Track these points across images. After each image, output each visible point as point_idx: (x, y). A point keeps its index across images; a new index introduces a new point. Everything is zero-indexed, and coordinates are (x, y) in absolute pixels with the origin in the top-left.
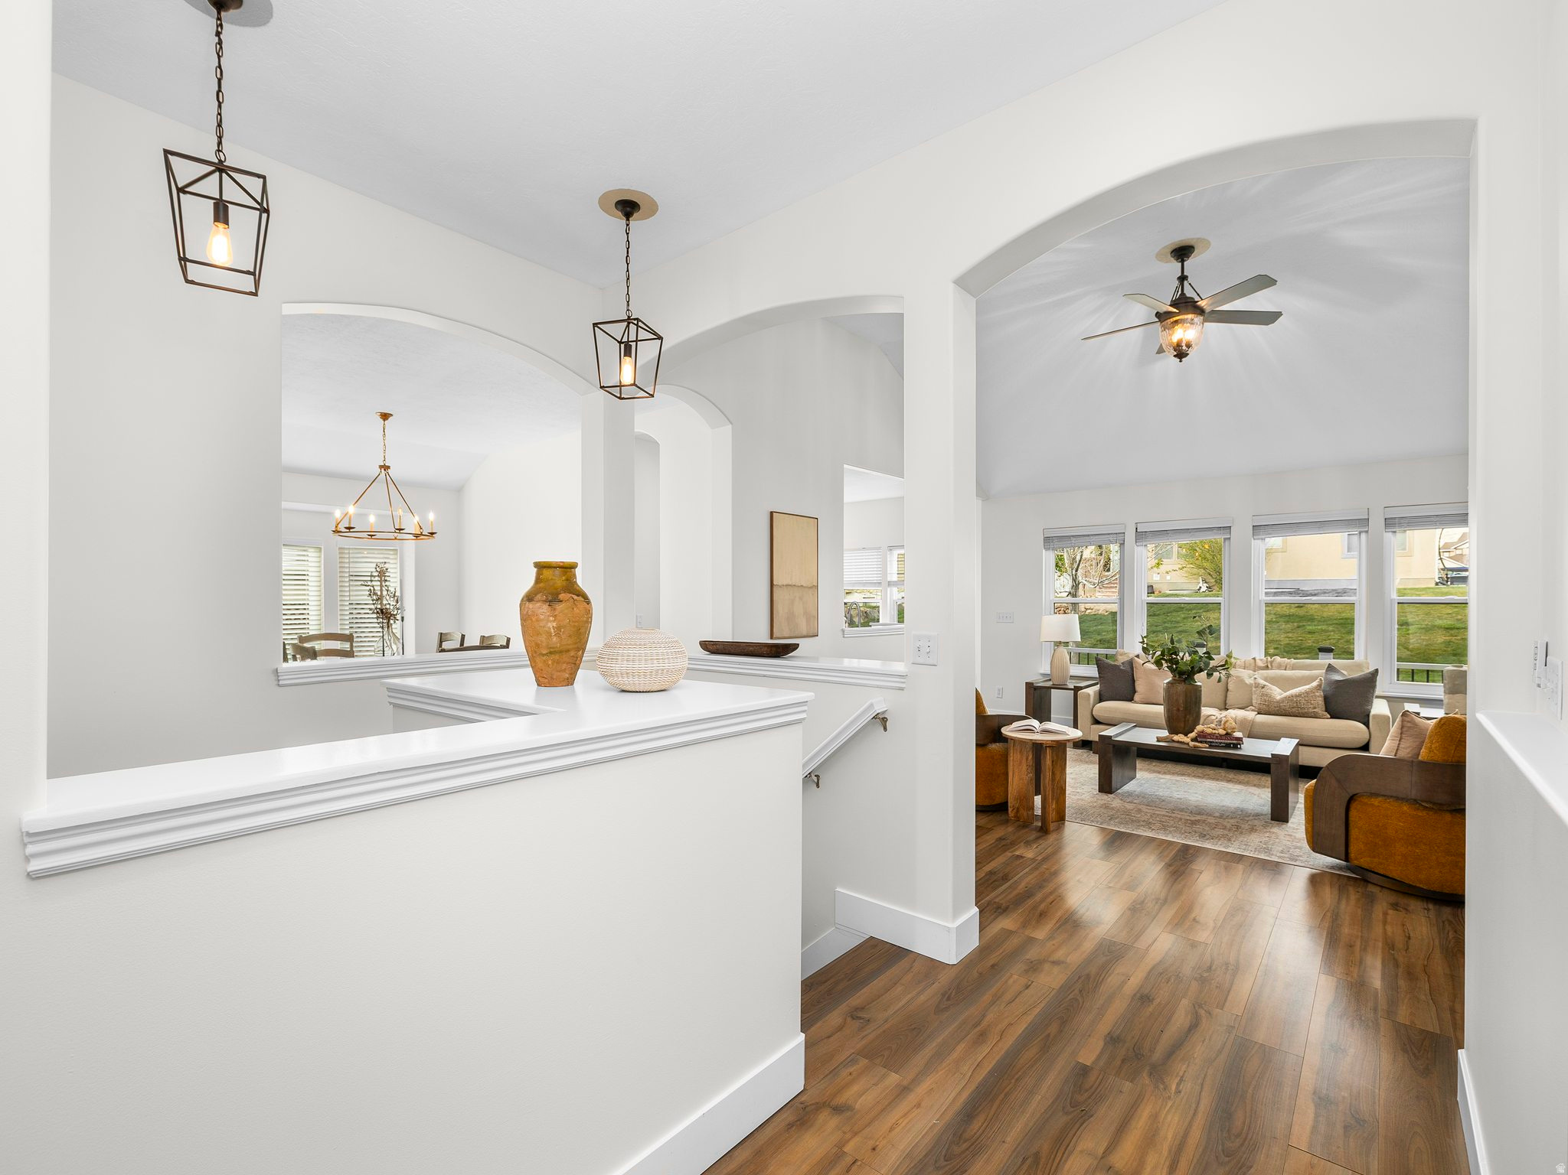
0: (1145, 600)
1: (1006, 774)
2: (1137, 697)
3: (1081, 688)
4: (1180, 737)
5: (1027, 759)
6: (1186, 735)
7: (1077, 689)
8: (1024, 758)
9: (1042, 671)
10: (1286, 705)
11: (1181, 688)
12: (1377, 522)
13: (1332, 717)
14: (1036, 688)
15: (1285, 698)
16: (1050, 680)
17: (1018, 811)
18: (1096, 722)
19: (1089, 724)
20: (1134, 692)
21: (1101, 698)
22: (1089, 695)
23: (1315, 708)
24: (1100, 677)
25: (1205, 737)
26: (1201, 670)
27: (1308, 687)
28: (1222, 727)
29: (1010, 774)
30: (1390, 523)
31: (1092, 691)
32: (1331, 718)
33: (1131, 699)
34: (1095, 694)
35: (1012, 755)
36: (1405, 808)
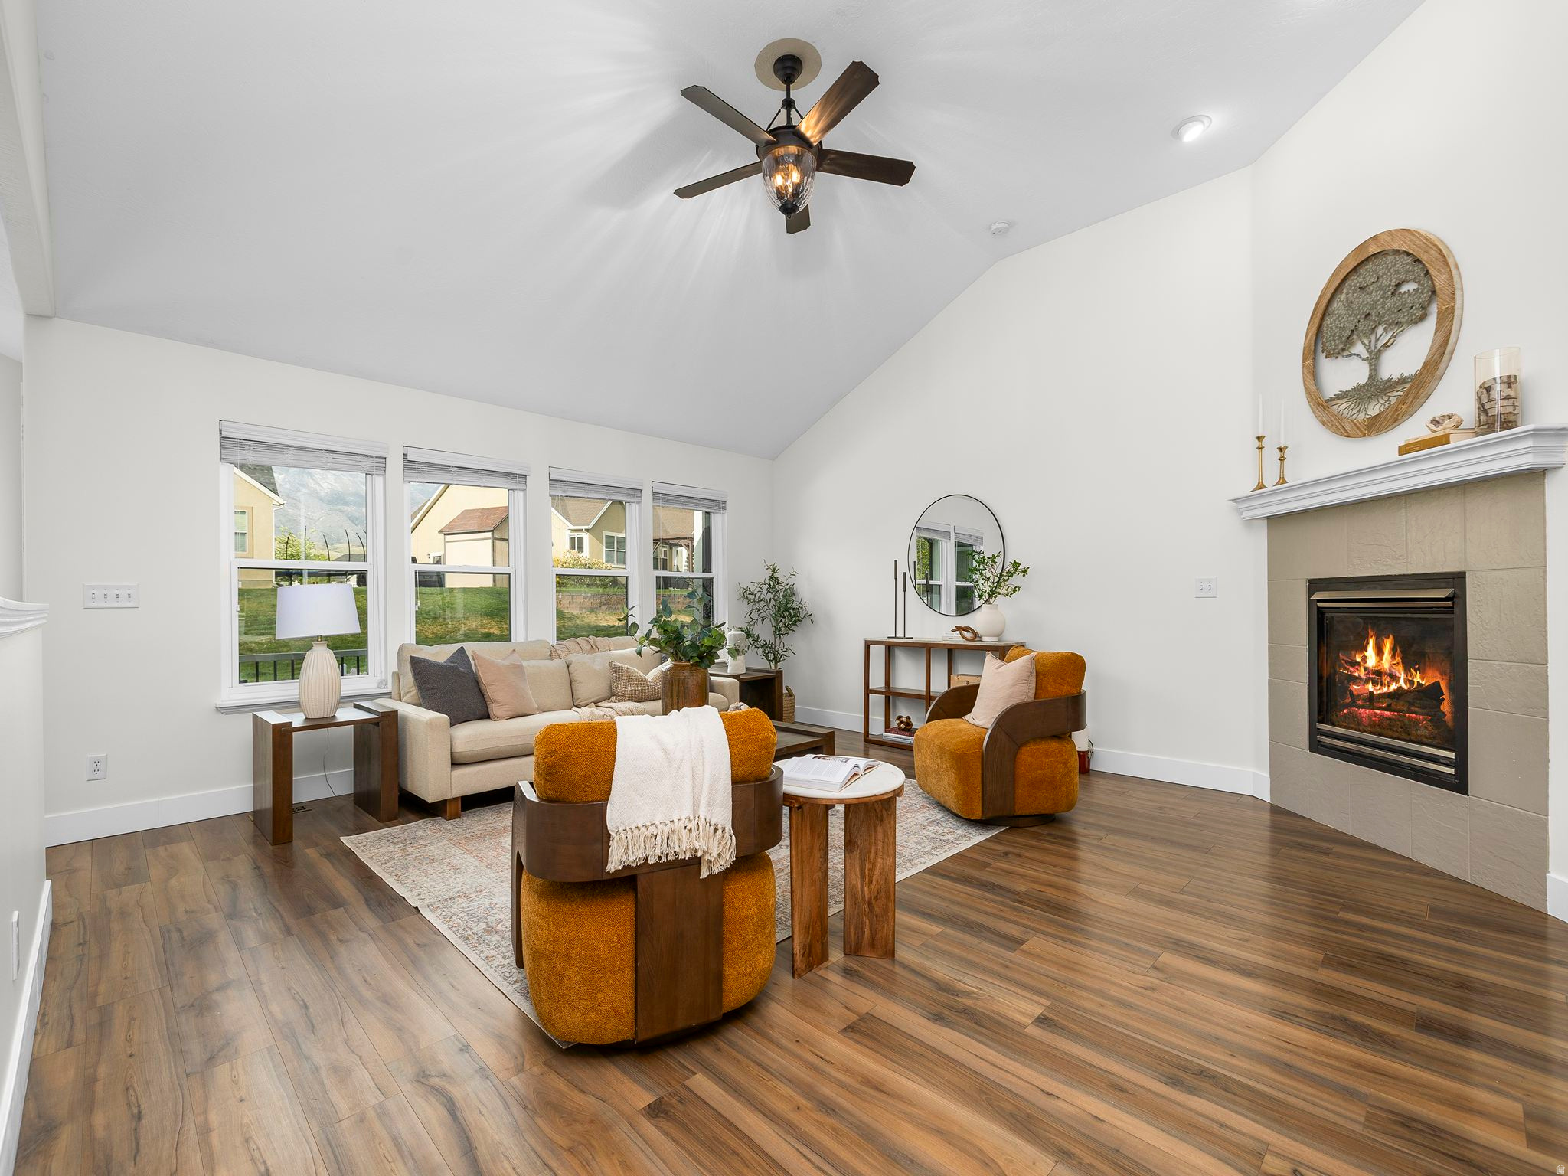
15: (656, 679)
20: (487, 703)
30: (656, 497)
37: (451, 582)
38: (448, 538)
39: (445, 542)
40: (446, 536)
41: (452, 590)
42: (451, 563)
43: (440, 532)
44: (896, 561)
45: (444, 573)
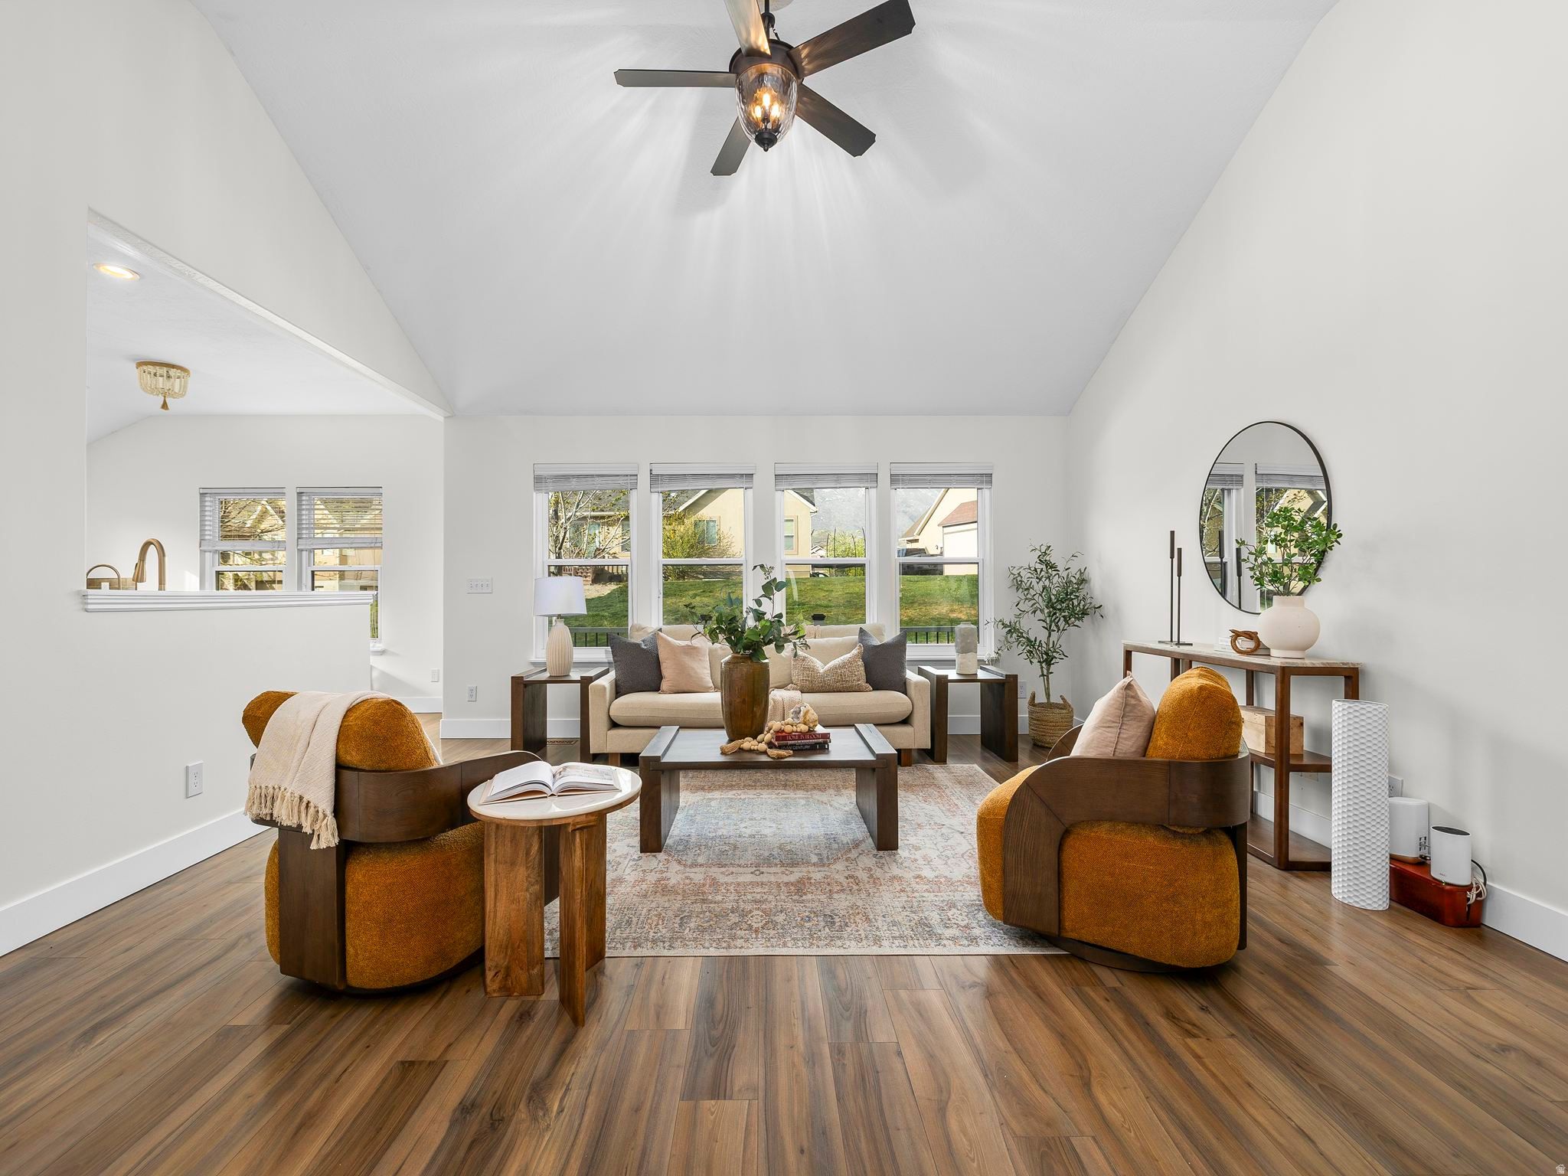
0: (662, 561)
1: (481, 890)
2: (664, 685)
3: (590, 680)
4: (748, 743)
5: (528, 854)
6: (755, 738)
7: (585, 682)
8: (522, 854)
9: (533, 659)
10: (830, 679)
11: (745, 668)
12: (884, 478)
13: (875, 689)
14: (527, 684)
15: (829, 670)
16: (545, 670)
17: (507, 975)
18: (614, 725)
19: (605, 729)
20: (660, 677)
21: (619, 691)
22: (605, 688)
23: (859, 680)
24: (615, 661)
25: (784, 738)
26: (770, 642)
27: (849, 655)
28: (801, 720)
29: (490, 894)
30: (895, 480)
31: (607, 681)
32: (873, 690)
33: (656, 688)
34: (611, 685)
35: (492, 851)
36: (1150, 839)
37: (949, 570)
38: (947, 530)
39: (944, 534)
40: (945, 529)
41: (947, 576)
42: (948, 555)
43: (938, 525)
44: (1172, 533)
45: (942, 564)
